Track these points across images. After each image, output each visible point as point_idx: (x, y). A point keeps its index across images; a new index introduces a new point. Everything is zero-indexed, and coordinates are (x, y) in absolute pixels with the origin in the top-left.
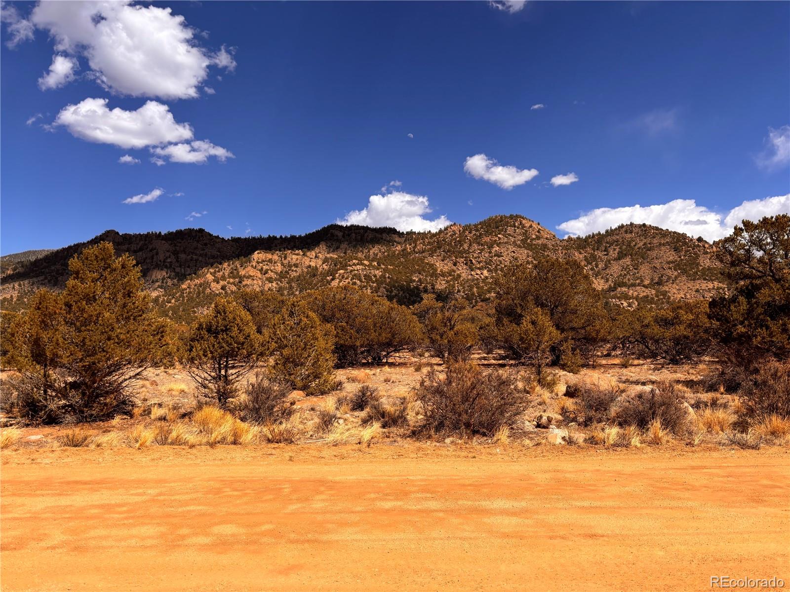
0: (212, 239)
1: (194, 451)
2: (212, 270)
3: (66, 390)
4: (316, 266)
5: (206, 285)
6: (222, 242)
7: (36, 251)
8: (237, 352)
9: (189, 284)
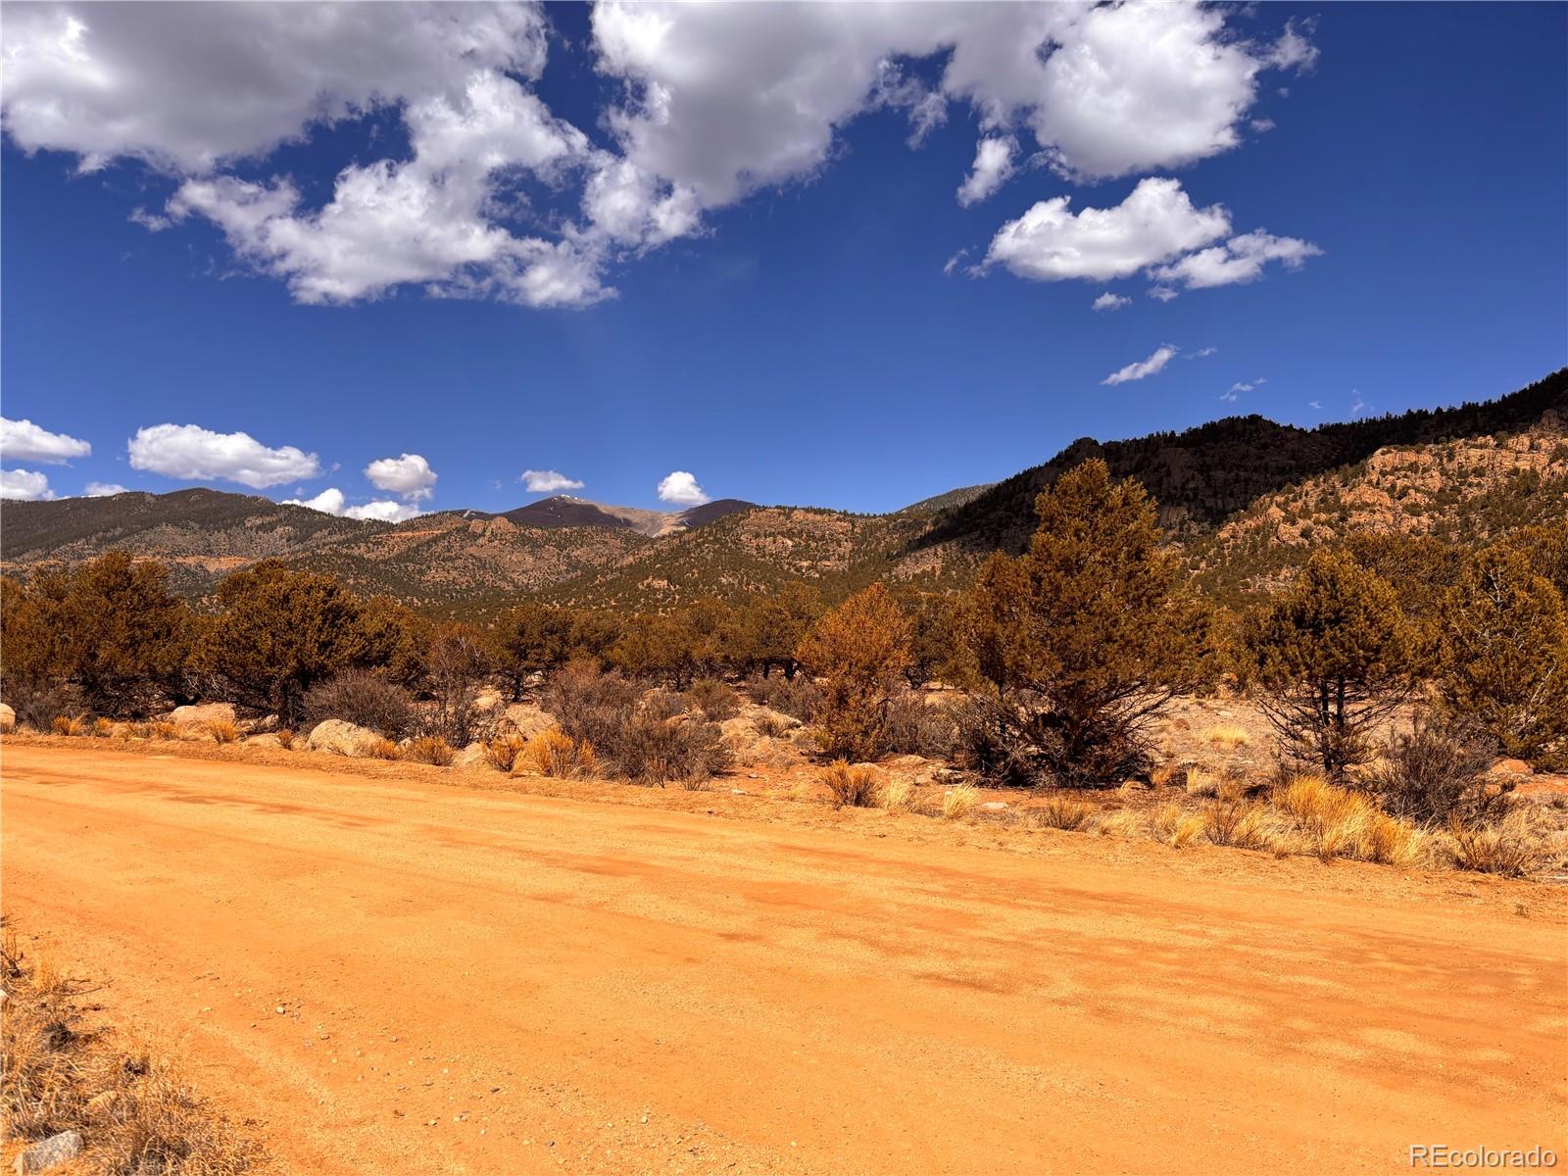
0: (1278, 434)
1: (1285, 864)
2: (1279, 499)
3: (1037, 725)
4: (1533, 470)
5: (1270, 528)
6: (1300, 437)
7: (966, 489)
8: (1364, 668)
9: (1234, 529)
